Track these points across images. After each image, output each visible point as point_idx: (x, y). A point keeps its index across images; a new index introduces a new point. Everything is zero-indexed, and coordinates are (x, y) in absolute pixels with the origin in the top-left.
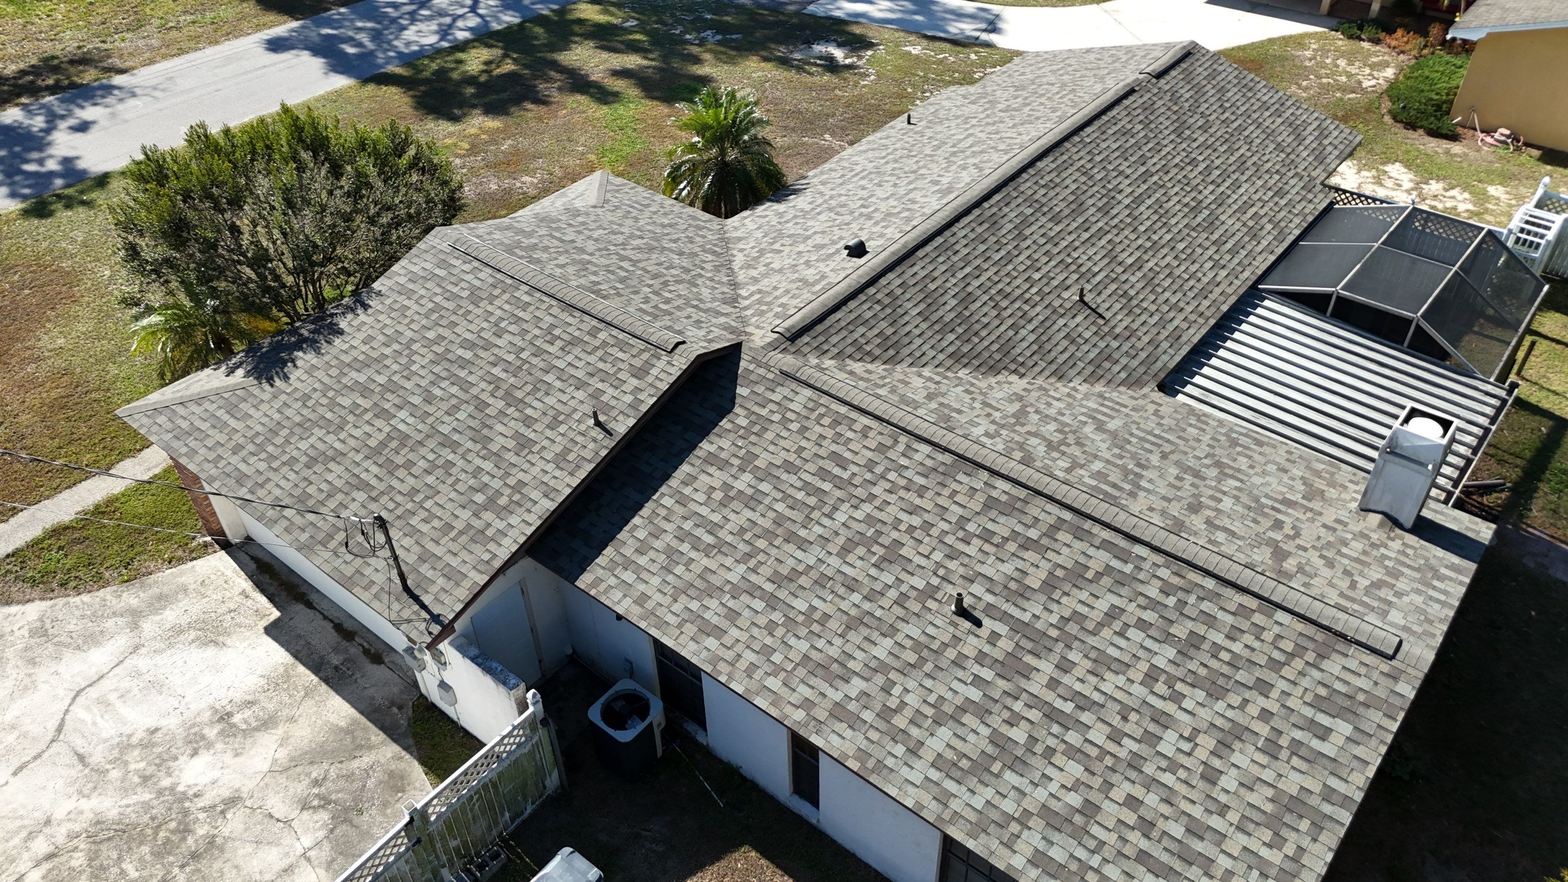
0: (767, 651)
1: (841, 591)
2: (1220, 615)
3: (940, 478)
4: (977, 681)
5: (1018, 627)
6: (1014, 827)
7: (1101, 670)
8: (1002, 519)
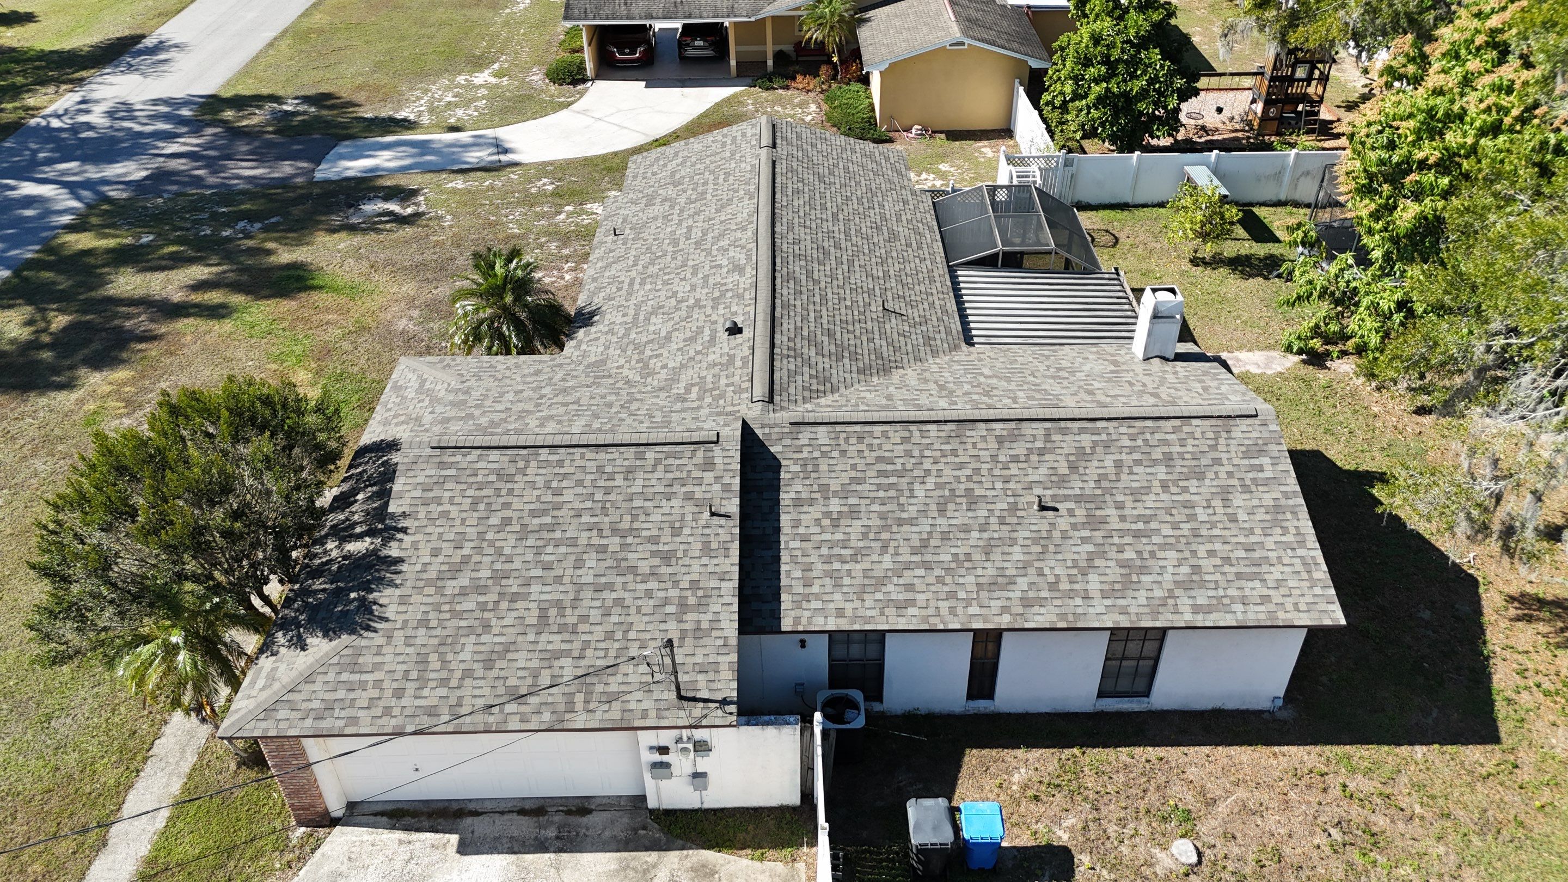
0: (952, 595)
1: (962, 535)
2: (1168, 437)
3: (958, 440)
4: (1084, 540)
5: (1079, 499)
6: (1171, 602)
7: (1139, 497)
8: (1014, 445)
